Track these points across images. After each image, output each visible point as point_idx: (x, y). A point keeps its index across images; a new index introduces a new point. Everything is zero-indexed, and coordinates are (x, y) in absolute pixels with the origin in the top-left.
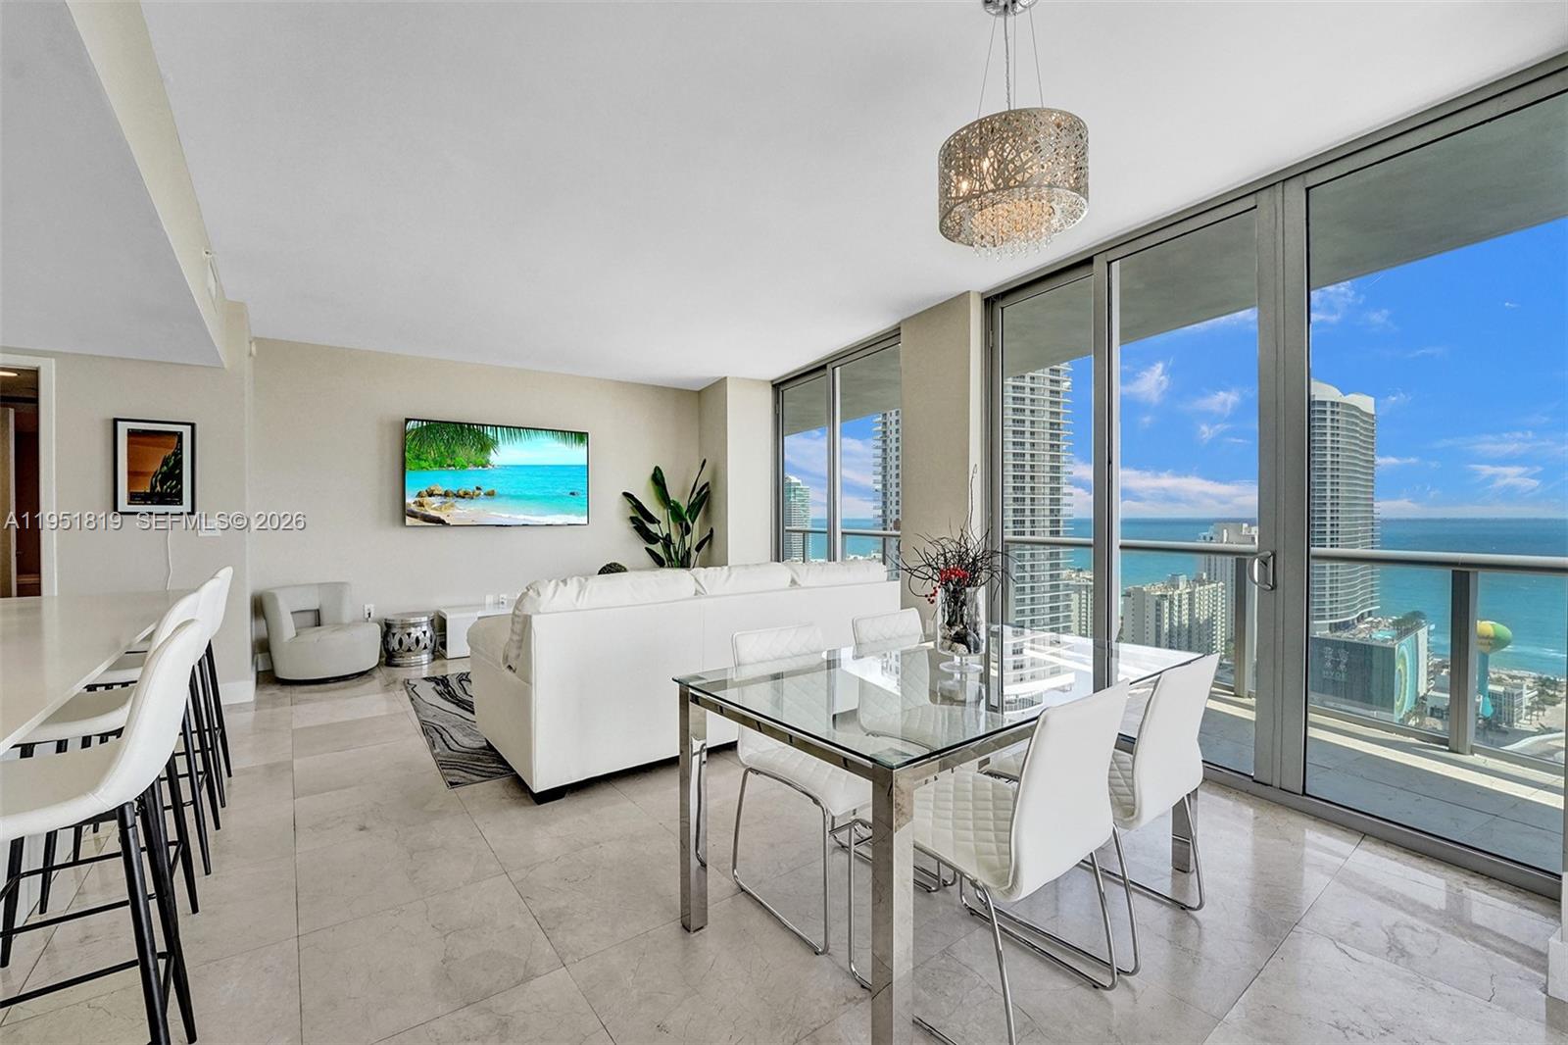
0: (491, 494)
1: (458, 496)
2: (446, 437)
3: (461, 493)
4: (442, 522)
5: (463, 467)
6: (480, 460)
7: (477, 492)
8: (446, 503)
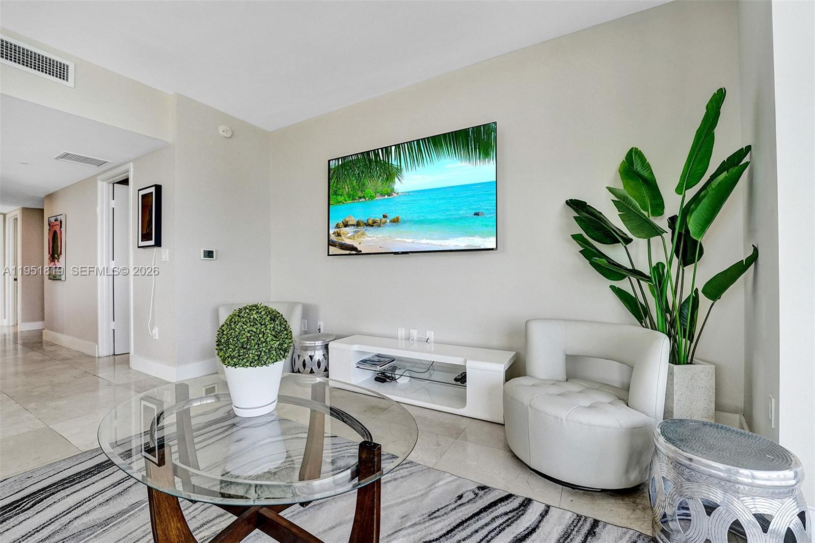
0: (396, 221)
1: (367, 225)
2: (357, 172)
3: (370, 222)
4: (355, 249)
5: (372, 198)
6: (386, 189)
7: (384, 220)
8: (358, 231)
